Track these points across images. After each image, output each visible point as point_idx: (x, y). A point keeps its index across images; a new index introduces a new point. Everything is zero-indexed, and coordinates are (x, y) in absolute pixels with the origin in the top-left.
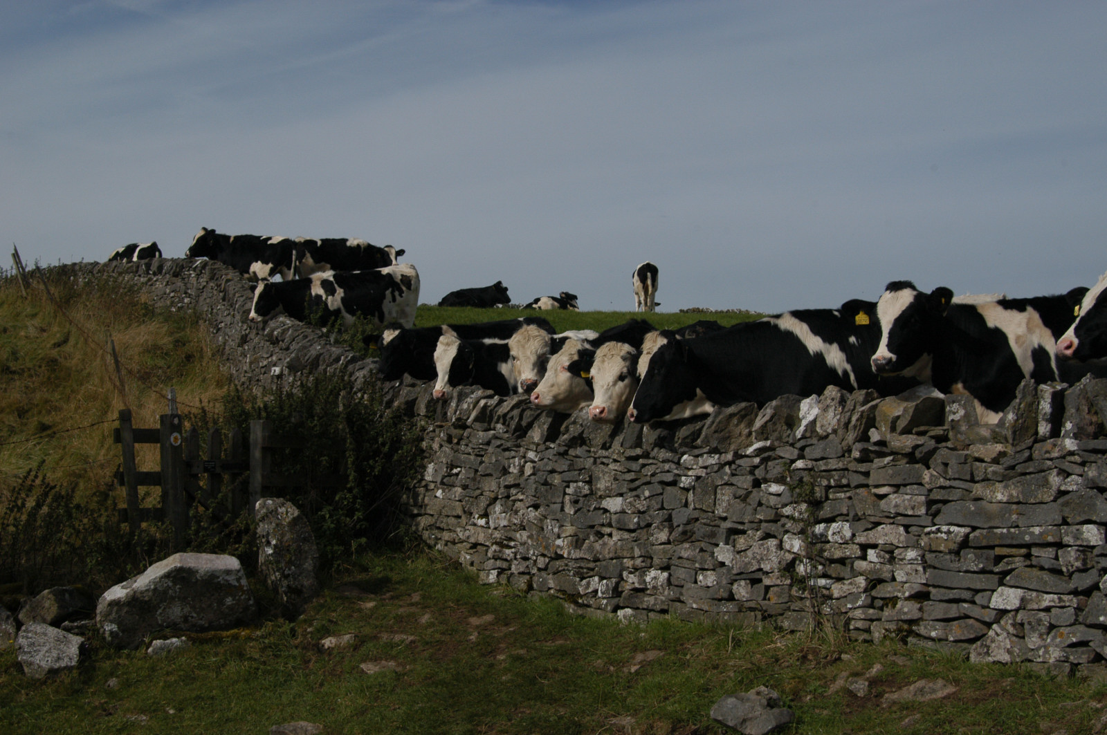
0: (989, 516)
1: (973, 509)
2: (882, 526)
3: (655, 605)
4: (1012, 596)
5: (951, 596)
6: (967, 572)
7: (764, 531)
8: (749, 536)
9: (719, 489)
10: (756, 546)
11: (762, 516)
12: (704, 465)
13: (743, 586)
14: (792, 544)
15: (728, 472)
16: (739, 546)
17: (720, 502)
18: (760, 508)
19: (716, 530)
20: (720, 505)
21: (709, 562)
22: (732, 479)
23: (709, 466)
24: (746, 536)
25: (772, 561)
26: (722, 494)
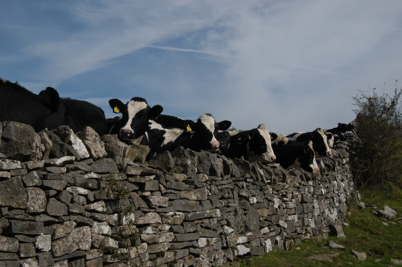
0: (191, 207)
1: (184, 203)
2: (150, 213)
4: (204, 241)
5: (185, 245)
6: (189, 233)
7: (79, 221)
8: (66, 226)
9: (32, 190)
10: (74, 232)
11: (76, 210)
12: (8, 169)
13: (64, 264)
14: (101, 228)
15: (38, 176)
16: (57, 235)
17: (35, 200)
18: (73, 204)
19: (33, 224)
20: (35, 203)
21: (32, 251)
22: (42, 182)
23: (14, 170)
24: (64, 226)
25: (89, 242)
26: (35, 194)
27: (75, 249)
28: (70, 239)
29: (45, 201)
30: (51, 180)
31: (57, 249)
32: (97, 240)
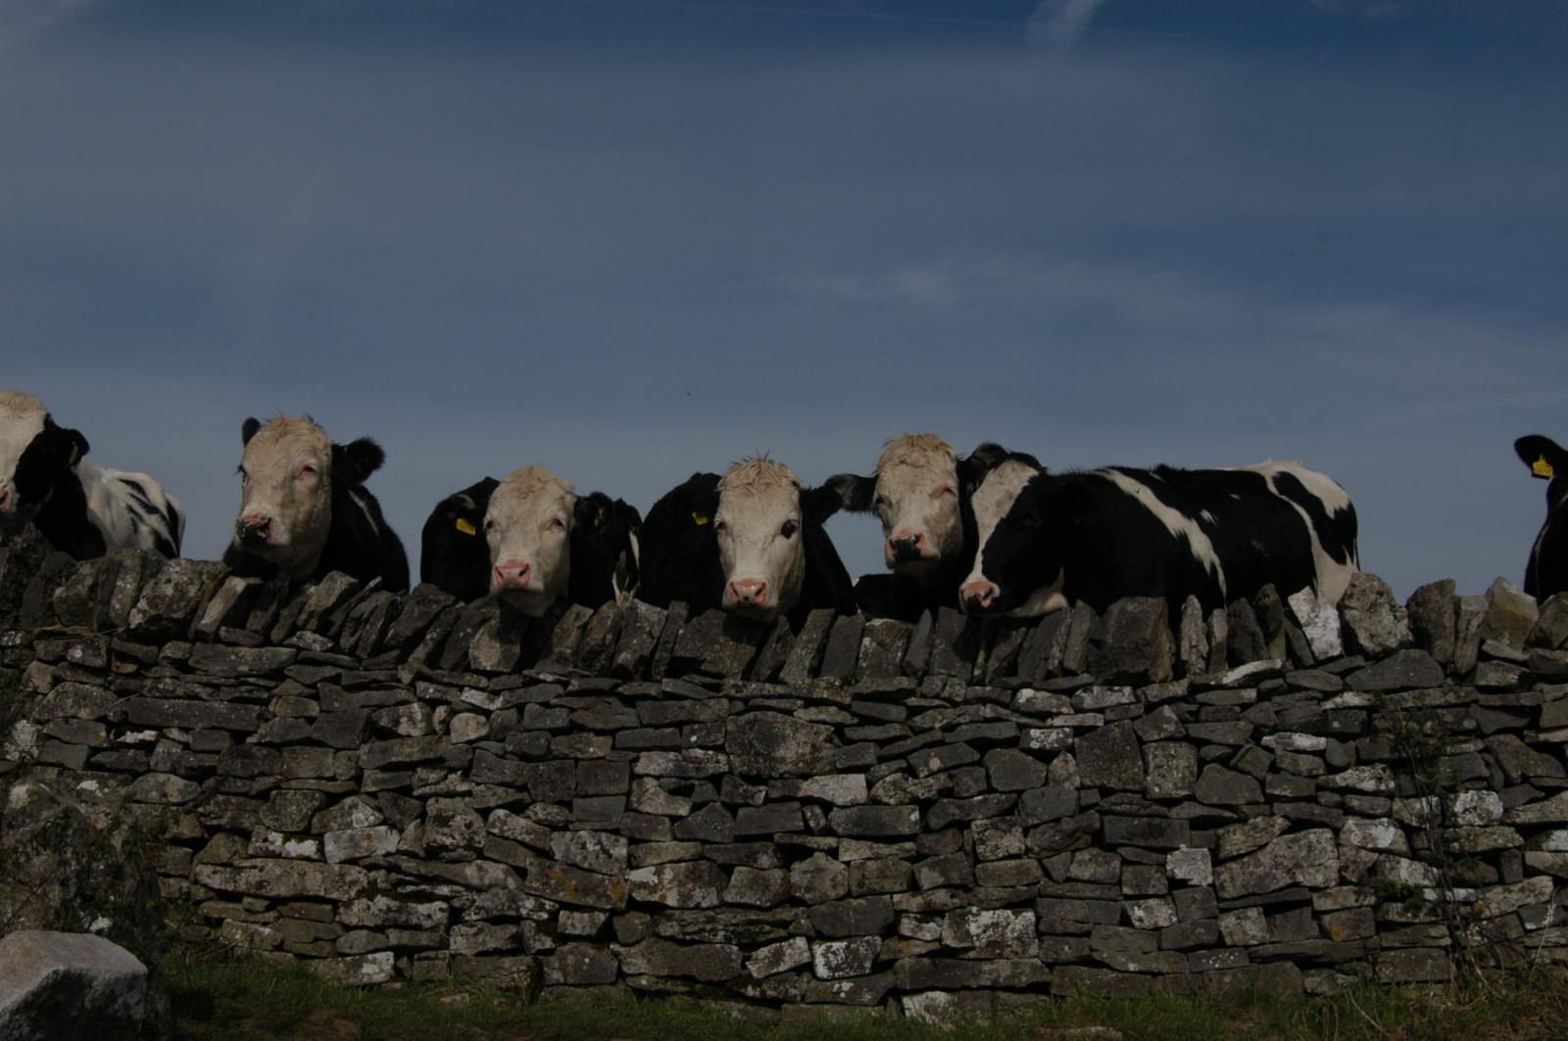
3: (1014, 975)
7: (1293, 816)
8: (1255, 827)
9: (1156, 749)
10: (1278, 843)
11: (1285, 790)
12: (1096, 706)
13: (1249, 918)
14: (1371, 834)
15: (1174, 716)
16: (1228, 848)
17: (1163, 771)
18: (1276, 776)
19: (1160, 824)
20: (1163, 777)
21: (1153, 882)
22: (1186, 729)
23: (1112, 708)
24: (1246, 828)
25: (1326, 868)
26: (1165, 756)
27: (1282, 884)
28: (1265, 857)
29: (1191, 773)
30: (1209, 724)
31: (1225, 881)
32: (1354, 862)
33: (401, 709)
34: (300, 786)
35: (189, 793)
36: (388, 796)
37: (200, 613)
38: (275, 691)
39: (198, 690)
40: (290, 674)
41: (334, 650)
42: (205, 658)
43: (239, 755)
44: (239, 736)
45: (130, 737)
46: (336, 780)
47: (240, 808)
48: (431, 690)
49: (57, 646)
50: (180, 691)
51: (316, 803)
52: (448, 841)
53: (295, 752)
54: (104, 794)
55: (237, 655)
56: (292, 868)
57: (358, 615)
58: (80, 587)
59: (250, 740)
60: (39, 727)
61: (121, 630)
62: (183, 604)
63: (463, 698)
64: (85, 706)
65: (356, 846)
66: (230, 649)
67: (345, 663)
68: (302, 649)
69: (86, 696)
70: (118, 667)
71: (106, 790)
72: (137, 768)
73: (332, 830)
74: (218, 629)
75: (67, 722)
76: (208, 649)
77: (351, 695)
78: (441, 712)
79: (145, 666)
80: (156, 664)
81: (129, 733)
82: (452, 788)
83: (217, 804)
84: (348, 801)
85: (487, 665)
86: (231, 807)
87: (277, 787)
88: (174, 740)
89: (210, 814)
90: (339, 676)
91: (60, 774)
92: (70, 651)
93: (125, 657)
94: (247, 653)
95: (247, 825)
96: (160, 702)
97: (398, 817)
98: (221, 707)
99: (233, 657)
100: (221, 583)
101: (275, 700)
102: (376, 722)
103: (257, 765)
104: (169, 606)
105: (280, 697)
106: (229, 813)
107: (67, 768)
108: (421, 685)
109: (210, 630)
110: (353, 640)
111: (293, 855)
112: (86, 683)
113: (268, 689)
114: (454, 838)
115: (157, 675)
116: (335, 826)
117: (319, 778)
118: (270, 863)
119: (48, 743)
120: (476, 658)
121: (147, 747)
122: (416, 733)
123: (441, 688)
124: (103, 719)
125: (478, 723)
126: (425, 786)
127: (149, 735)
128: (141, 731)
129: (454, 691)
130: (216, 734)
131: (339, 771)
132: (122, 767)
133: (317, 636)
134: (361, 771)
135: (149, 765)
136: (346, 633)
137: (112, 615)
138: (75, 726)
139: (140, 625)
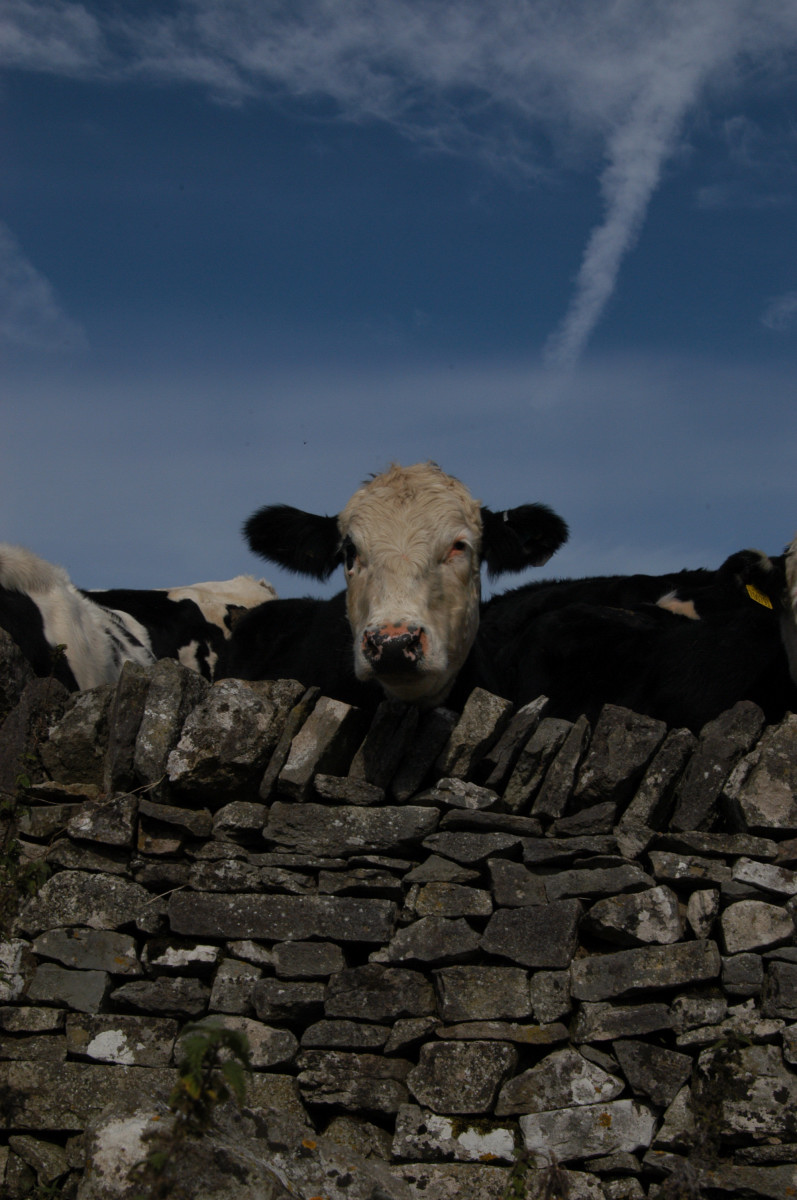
33: (639, 898)
34: (473, 1033)
35: (281, 1050)
36: (634, 1047)
37: (279, 753)
38: (410, 876)
39: (282, 878)
40: (434, 847)
41: (499, 807)
42: (292, 826)
43: (361, 984)
44: (356, 953)
45: (173, 957)
46: (537, 1023)
47: (368, 1072)
48: (682, 865)
49: (52, 814)
50: (252, 881)
51: (506, 1064)
52: (752, 1125)
53: (462, 975)
54: (137, 1054)
55: (344, 820)
56: (477, 1180)
57: (536, 749)
58: (81, 724)
59: (377, 957)
60: (25, 943)
61: (154, 785)
62: (250, 741)
63: (740, 876)
64: (99, 908)
65: (585, 1138)
66: (332, 810)
67: (526, 827)
68: (450, 807)
69: (99, 893)
70: (148, 845)
71: (140, 1046)
72: (189, 1009)
73: (535, 1110)
74: (312, 778)
75: (70, 934)
76: (296, 812)
77: (540, 878)
78: (703, 901)
79: (192, 841)
80: (211, 838)
81: (170, 950)
82: (747, 1030)
83: (331, 1066)
84: (560, 1058)
85: (774, 819)
86: (356, 1073)
87: (430, 1036)
88: (247, 960)
89: (320, 1084)
90: (519, 847)
91: (62, 1019)
92: (73, 820)
93: (158, 827)
94: (361, 815)
95: (385, 1103)
96: (220, 898)
97: (653, 1084)
98: (326, 904)
99: (337, 823)
100: (310, 708)
101: (414, 890)
102: (598, 921)
103: (395, 1000)
104: (229, 746)
105: (422, 885)
106: (354, 1084)
107: (73, 1010)
108: (661, 859)
109: (301, 779)
110: (526, 791)
111: (475, 1155)
112: (97, 872)
113: (398, 873)
114: (761, 1120)
115: (214, 856)
116: (541, 1102)
117: (507, 1020)
118: (437, 1172)
119: (42, 969)
120: (754, 809)
121: (203, 973)
122: (666, 937)
123: (698, 860)
124: (128, 928)
125: (773, 916)
126: (695, 1028)
127: (204, 953)
128: (192, 948)
129: (719, 865)
130: (320, 950)
131: (541, 1006)
132: (163, 1008)
133: (470, 784)
134: (576, 1005)
135: (207, 1001)
136: (517, 778)
137: (140, 760)
138: (84, 941)
139: (185, 775)
